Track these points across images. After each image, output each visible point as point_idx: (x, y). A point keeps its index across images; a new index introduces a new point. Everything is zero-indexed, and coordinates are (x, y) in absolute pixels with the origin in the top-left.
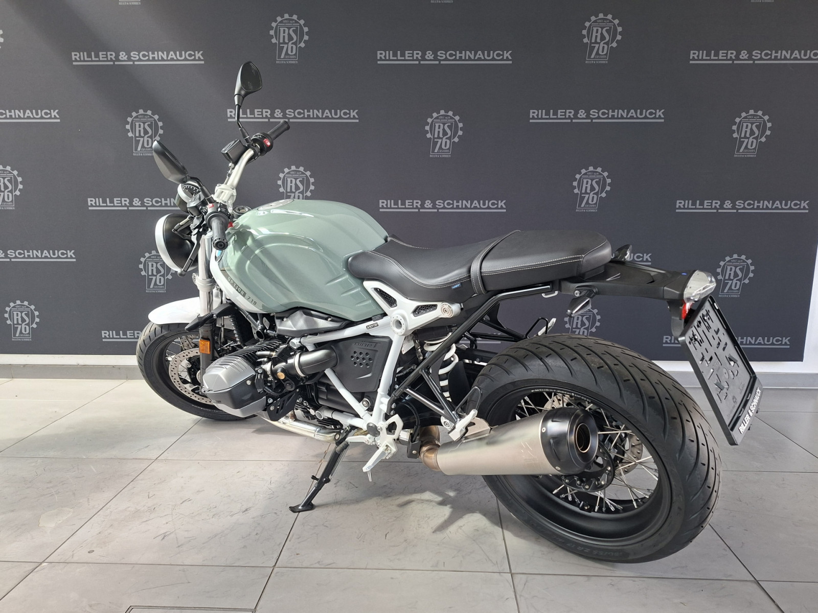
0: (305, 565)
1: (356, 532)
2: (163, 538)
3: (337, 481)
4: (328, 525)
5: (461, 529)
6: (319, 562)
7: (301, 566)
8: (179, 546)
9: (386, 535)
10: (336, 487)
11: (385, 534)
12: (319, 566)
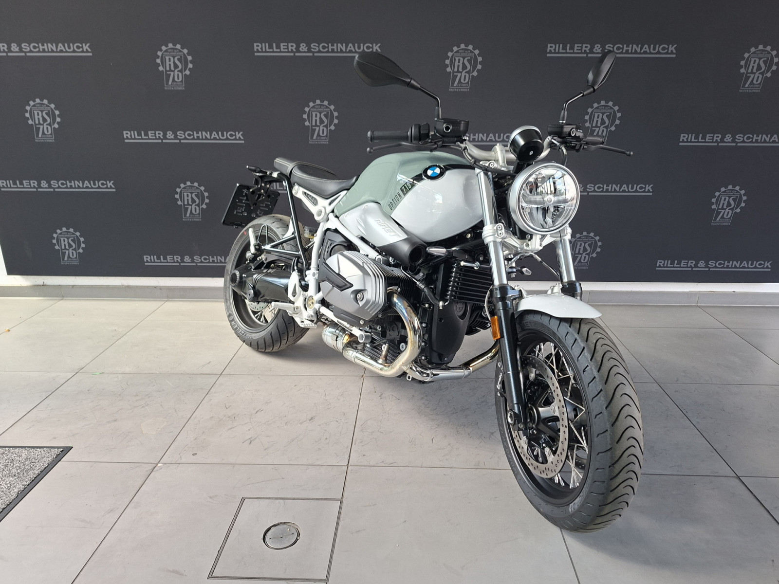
0: (372, 464)
1: (407, 438)
2: (250, 443)
3: (381, 394)
4: (383, 432)
5: (493, 435)
6: (383, 462)
7: (369, 465)
8: (265, 449)
9: (432, 440)
10: (381, 399)
11: (431, 438)
12: (384, 465)
